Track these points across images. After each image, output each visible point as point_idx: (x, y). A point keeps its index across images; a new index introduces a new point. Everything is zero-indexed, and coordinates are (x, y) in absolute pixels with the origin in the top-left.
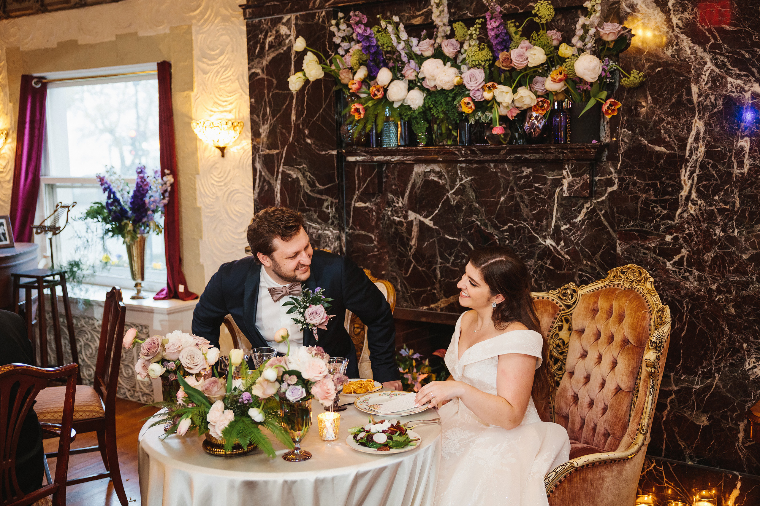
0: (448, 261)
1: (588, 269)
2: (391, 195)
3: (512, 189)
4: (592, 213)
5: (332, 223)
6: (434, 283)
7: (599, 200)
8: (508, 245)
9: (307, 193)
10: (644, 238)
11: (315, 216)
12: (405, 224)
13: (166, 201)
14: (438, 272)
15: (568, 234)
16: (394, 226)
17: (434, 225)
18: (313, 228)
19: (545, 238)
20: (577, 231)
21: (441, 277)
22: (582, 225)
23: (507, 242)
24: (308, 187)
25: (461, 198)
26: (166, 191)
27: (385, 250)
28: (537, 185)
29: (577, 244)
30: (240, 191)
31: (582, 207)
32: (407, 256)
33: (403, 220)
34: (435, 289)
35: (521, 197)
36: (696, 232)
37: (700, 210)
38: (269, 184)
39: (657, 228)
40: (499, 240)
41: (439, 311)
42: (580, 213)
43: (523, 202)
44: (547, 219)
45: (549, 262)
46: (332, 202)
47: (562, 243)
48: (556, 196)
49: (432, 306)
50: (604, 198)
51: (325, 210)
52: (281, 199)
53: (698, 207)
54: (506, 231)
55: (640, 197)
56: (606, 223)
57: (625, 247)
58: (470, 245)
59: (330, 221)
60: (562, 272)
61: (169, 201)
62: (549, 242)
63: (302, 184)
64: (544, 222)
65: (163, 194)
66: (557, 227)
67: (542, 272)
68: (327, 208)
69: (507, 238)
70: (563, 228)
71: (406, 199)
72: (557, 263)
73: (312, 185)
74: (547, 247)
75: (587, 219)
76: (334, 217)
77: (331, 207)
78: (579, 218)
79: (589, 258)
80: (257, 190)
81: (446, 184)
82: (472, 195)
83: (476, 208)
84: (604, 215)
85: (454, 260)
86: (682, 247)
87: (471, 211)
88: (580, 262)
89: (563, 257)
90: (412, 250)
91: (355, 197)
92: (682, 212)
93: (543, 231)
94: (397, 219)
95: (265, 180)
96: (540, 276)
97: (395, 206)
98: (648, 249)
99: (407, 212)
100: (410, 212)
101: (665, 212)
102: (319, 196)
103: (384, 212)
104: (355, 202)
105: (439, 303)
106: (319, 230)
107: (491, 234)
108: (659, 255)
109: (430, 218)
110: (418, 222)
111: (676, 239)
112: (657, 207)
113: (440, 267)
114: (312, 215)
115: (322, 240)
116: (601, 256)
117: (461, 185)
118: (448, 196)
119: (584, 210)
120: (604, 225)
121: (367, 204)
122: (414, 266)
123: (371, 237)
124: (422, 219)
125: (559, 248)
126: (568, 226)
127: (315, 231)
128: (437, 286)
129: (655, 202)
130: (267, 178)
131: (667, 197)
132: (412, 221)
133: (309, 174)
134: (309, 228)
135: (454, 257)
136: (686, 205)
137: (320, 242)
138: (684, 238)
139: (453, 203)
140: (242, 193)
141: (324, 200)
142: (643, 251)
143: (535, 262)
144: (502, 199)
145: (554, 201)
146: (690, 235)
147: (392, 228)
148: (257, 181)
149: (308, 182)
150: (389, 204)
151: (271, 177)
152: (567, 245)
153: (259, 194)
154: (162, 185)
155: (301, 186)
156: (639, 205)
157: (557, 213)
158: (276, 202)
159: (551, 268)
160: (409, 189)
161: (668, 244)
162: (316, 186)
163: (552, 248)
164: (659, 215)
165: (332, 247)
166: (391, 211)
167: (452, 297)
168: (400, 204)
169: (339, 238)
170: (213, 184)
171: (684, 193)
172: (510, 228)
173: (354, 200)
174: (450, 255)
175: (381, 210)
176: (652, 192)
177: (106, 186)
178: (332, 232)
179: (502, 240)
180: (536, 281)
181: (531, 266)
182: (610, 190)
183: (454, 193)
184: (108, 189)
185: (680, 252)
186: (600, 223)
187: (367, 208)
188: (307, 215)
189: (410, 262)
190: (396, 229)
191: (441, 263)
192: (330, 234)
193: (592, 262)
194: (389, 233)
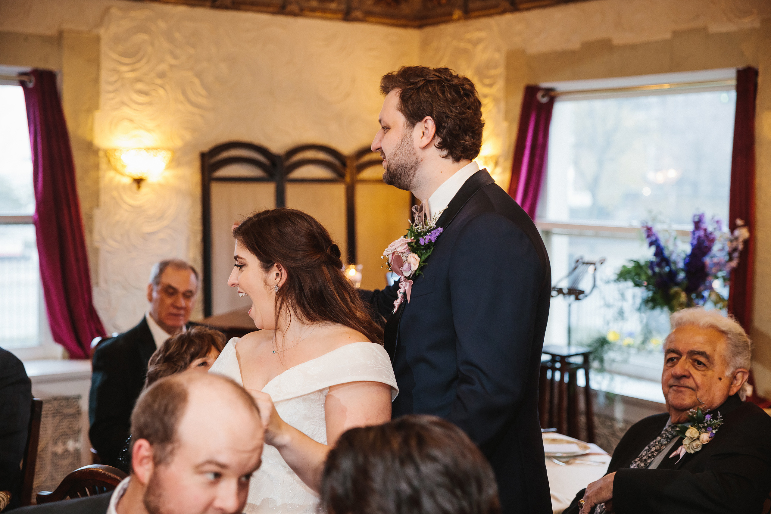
13: (734, 264)
26: (735, 250)
61: (739, 264)
65: (730, 254)
154: (731, 241)
177: (653, 238)
184: (654, 243)
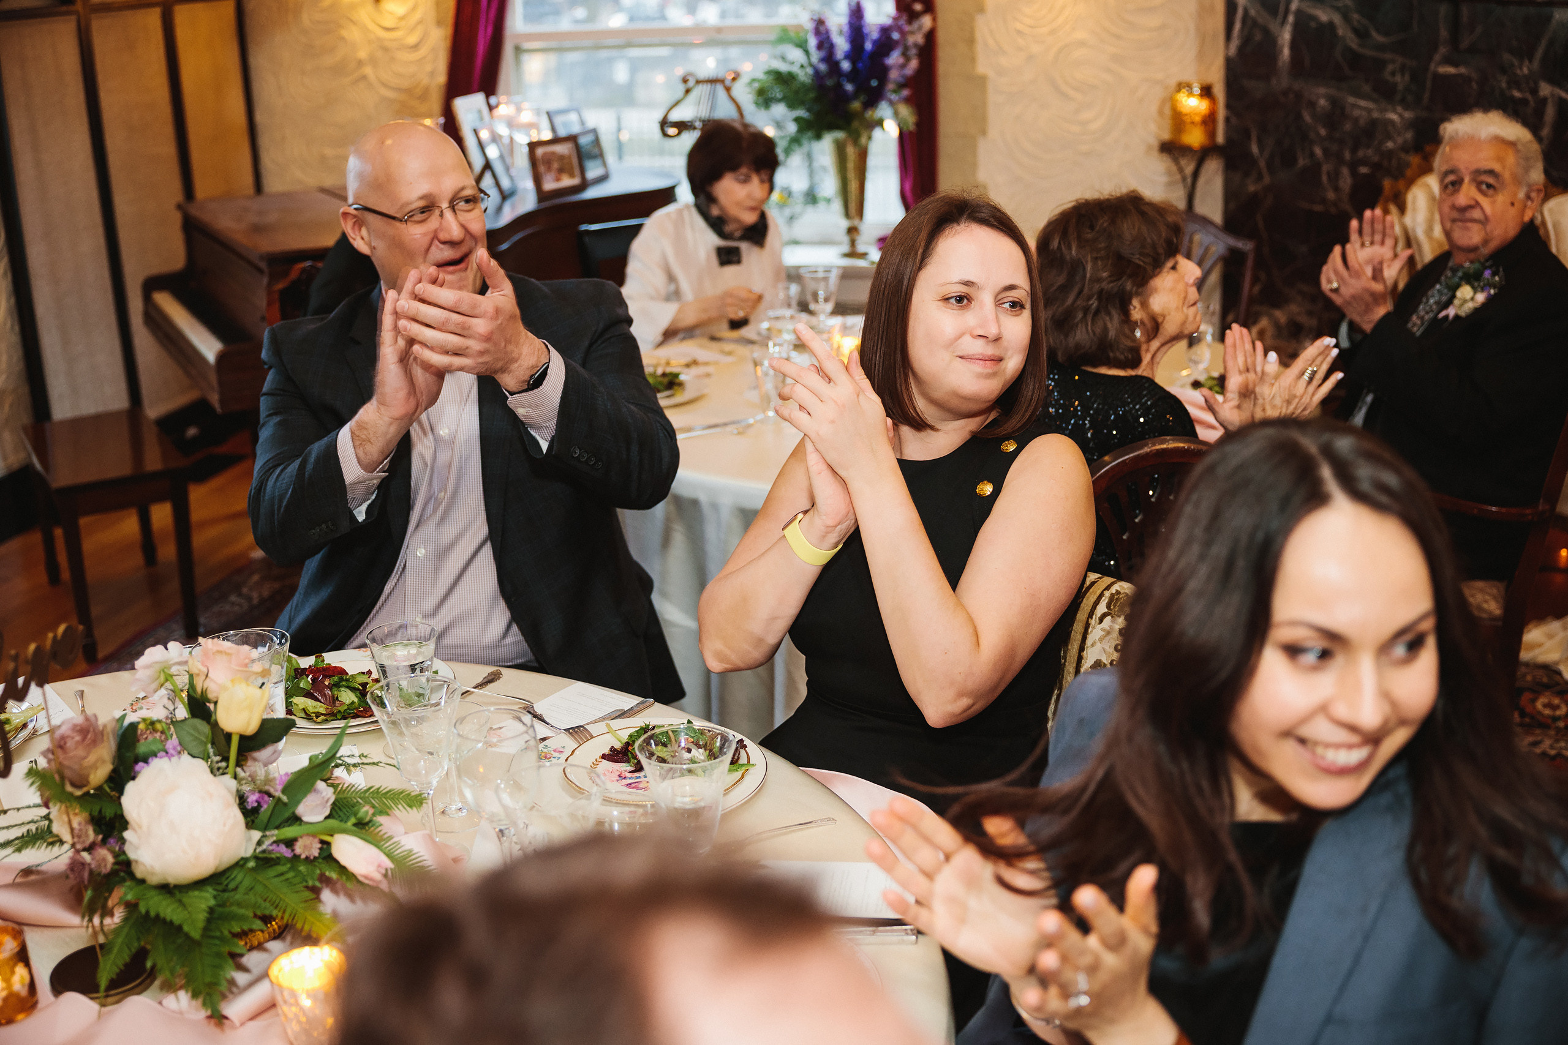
2: (1509, 56)
5: (1402, 100)
9: (1350, 48)
12: (1531, 104)
13: (914, 66)
16: (1510, 106)
18: (1359, 107)
24: (1355, 38)
26: (915, 45)
33: (1528, 97)
38: (1266, 31)
46: (1402, 65)
51: (1388, 77)
52: (1291, 58)
59: (1399, 96)
63: (1340, 32)
68: (1393, 74)
71: (1536, 64)
73: (1361, 34)
77: (1402, 73)
80: (1235, 43)
94: (1517, 94)
95: (1255, 23)
97: (1515, 73)
99: (1536, 84)
100: (1543, 84)
102: (1376, 54)
104: (1436, 65)
106: (1372, 111)
110: (1554, 100)
114: (1359, 86)
121: (1462, 69)
124: (1564, 95)
127: (1364, 113)
130: (1260, 20)
133: (1356, 16)
134: (1352, 109)
137: (1373, 132)
141: (1387, 61)
148: (1238, 26)
149: (1356, 31)
150: (1503, 70)
151: (1271, 20)
153: (1241, 49)
155: (1338, 36)
158: (1280, 63)
160: (1543, 47)
162: (1371, 37)
166: (1507, 82)
168: (1525, 70)
170: (1019, 32)
173: (1434, 61)
175: (1487, 79)
178: (1400, 115)
187: (1460, 75)
188: (1349, 85)
192: (1396, 119)
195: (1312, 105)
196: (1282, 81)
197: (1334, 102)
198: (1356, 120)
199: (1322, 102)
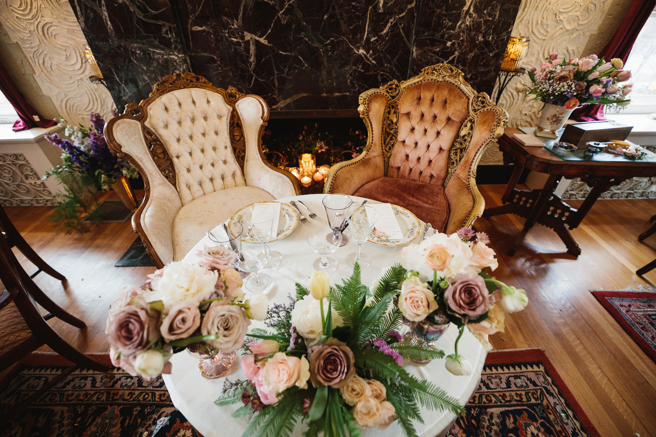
0: (283, 72)
1: (388, 70)
2: (225, 18)
3: (334, 8)
4: (394, 26)
5: (176, 48)
6: (273, 90)
7: (401, 16)
8: (330, 56)
9: (140, 19)
10: (433, 45)
11: (157, 43)
12: (243, 44)
14: (276, 82)
15: (375, 44)
16: (233, 47)
17: (269, 43)
18: (157, 53)
19: (358, 49)
20: (382, 42)
21: (279, 85)
22: (386, 36)
23: (330, 53)
24: (140, 12)
25: (290, 18)
27: (228, 68)
28: (354, 4)
29: (382, 51)
30: (54, 24)
31: (387, 22)
32: (249, 71)
33: (240, 41)
34: (275, 94)
35: (341, 15)
36: (467, 38)
37: (473, 21)
38: (95, 12)
39: (443, 36)
40: (323, 52)
41: (279, 110)
42: (385, 27)
43: (342, 19)
44: (360, 33)
45: (360, 67)
46: (170, 27)
47: (371, 52)
48: (369, 13)
49: (274, 107)
50: (404, 14)
51: (165, 35)
52: (113, 27)
53: (472, 19)
54: (328, 44)
55: (435, 12)
56: (403, 35)
57: (419, 52)
58: (300, 58)
59: (173, 46)
60: (370, 73)
62: (361, 51)
63: (132, 9)
64: (359, 36)
66: (368, 39)
67: (355, 74)
68: (166, 33)
69: (330, 51)
70: (372, 40)
71: (240, 21)
72: (367, 67)
73: (143, 10)
74: (360, 56)
75: (391, 32)
76: (176, 41)
77: (171, 32)
78: (385, 31)
79: (389, 62)
80: (82, 19)
81: (276, 5)
82: (300, 14)
83: (303, 26)
84: (402, 28)
85: (288, 71)
86: (455, 50)
87: (300, 29)
88: (382, 65)
89: (371, 62)
90: (252, 66)
91: (190, 21)
92: (461, 24)
93: (357, 43)
94: (235, 40)
95: (86, 6)
96: (354, 77)
97: (231, 28)
98: (435, 52)
99: (243, 33)
100: (246, 33)
101: (450, 24)
102: (154, 22)
103: (221, 34)
104: (191, 26)
105: (279, 104)
106: (164, 55)
107: (317, 48)
108: (441, 57)
109: (264, 37)
110: (254, 42)
111: (453, 44)
112: (445, 20)
113: (277, 78)
114: (152, 41)
115: (170, 65)
116: (397, 59)
117: (289, 5)
118: (278, 16)
119: (389, 24)
120: (402, 36)
121: (204, 28)
122: (255, 78)
123: (214, 58)
124: (257, 38)
125: (368, 56)
126: (376, 38)
127: (160, 56)
128: (276, 92)
129: (445, 16)
130: (89, 5)
131: (454, 12)
132: (249, 41)
134: (154, 54)
135: (288, 68)
136: (465, 17)
137: (168, 66)
138: (459, 43)
139: (284, 22)
140: (56, 26)
141: (161, 25)
142: (431, 54)
143: (351, 67)
144: (326, 17)
145: (367, 17)
146: (462, 41)
147: (231, 48)
149: (138, 7)
150: (225, 26)
151: (93, 3)
152: (374, 53)
153: (86, 23)
155: (131, 12)
156: (434, 19)
157: (368, 28)
158: (109, 31)
159: (362, 71)
160: (242, 11)
161: (448, 48)
162: (149, 12)
163: (363, 56)
164: (446, 26)
165: (181, 69)
166: (228, 33)
167: (288, 99)
168: (236, 26)
169: (185, 61)
170: (18, 18)
171: (465, 8)
172: (332, 42)
173: (189, 24)
174: (285, 67)
175: (218, 33)
176: (444, 8)
178: (177, 56)
179: (326, 52)
180: (351, 82)
181: (348, 70)
182: (409, 7)
183: (283, 13)
185: (453, 53)
186: (399, 33)
187: (204, 31)
188: (147, 41)
189: (252, 76)
190: (235, 49)
191: (278, 74)
192: (176, 58)
193: (391, 64)
194: (229, 53)
195: (134, 53)
196: (114, 42)
197: (143, 51)
198: (157, 60)
199: (138, 52)
